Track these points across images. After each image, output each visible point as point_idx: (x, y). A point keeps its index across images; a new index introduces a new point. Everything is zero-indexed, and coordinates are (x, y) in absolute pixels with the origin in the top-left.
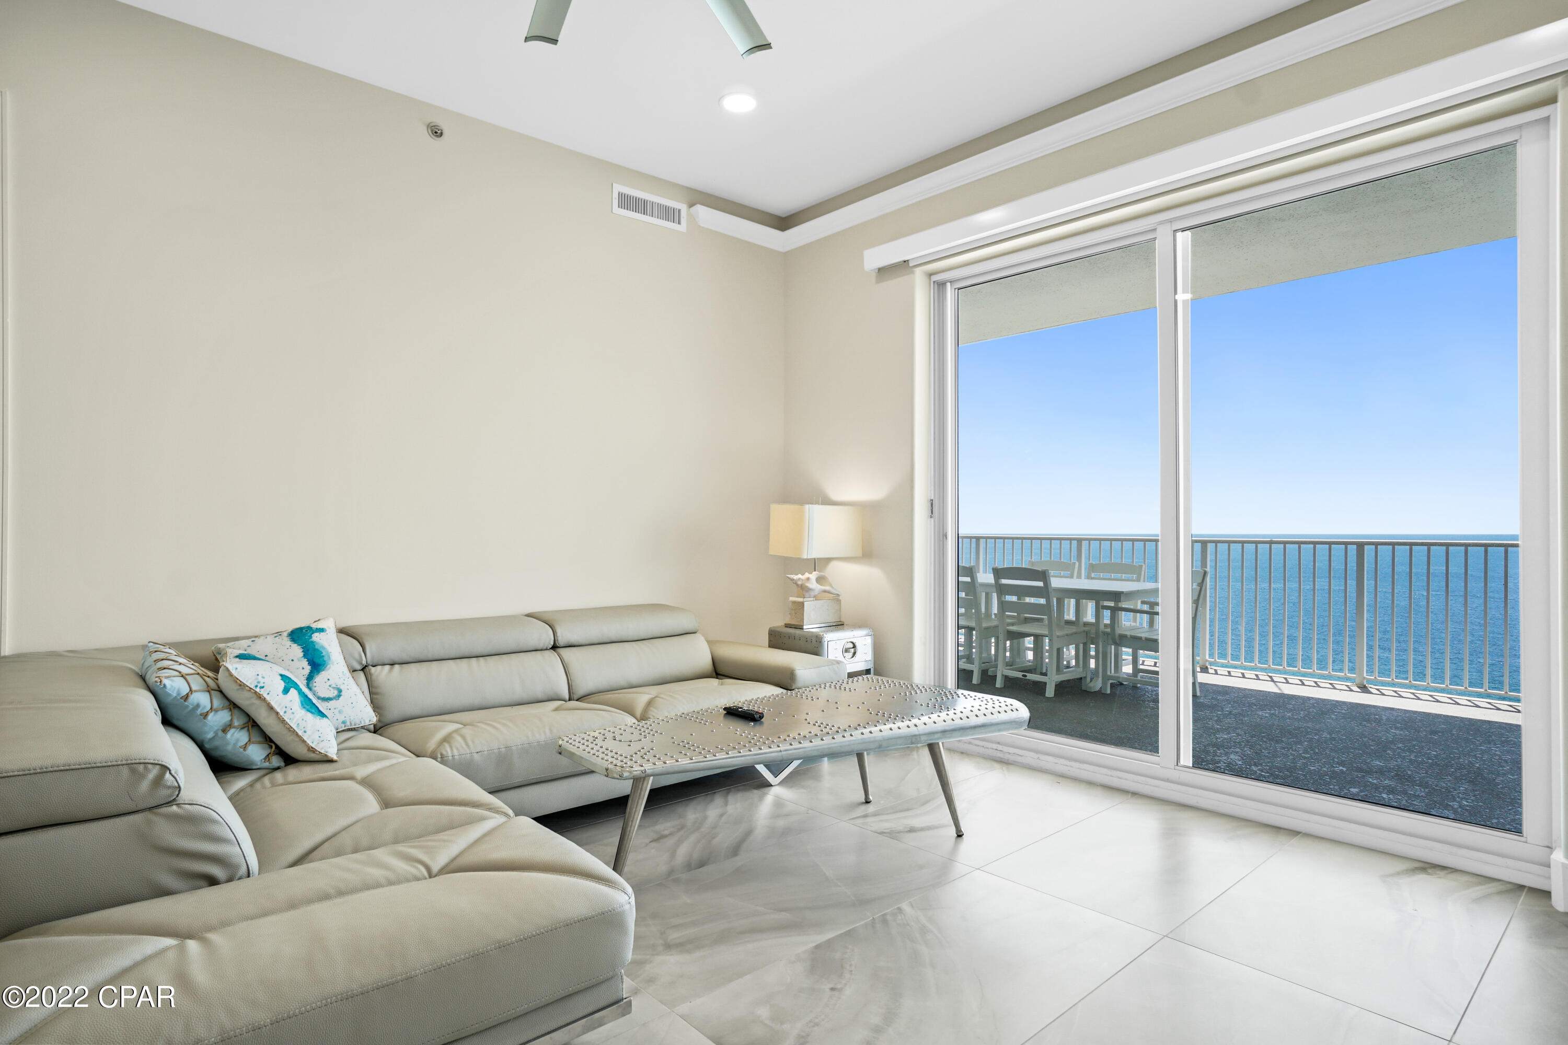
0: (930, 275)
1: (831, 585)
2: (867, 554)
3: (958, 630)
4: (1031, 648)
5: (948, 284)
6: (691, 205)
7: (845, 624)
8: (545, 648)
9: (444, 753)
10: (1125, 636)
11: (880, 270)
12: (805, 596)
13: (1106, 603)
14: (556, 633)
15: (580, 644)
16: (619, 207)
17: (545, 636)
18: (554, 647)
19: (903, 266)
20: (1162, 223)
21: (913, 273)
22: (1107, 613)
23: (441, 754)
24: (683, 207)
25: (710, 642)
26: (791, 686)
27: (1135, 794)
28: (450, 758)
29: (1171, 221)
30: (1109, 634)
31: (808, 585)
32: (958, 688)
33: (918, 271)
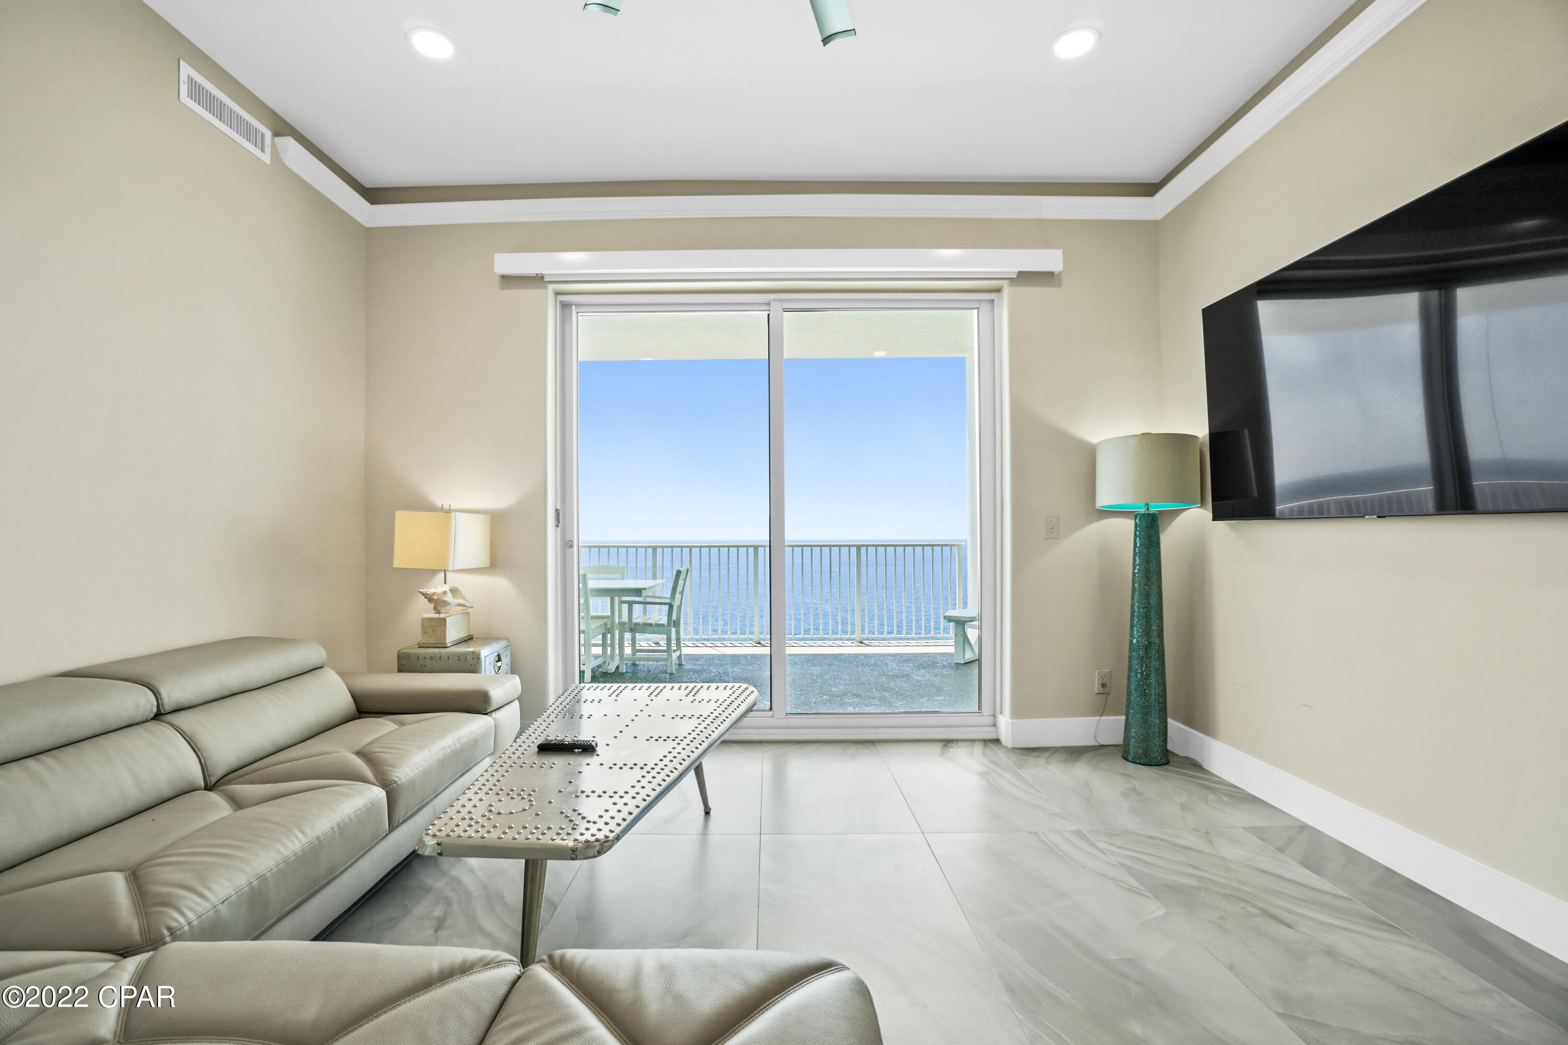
0: (557, 294)
1: (464, 598)
2: (494, 564)
3: (579, 634)
4: (600, 644)
5: (574, 307)
6: (276, 134)
7: (474, 636)
8: (144, 719)
9: (174, 924)
10: (639, 624)
11: (503, 277)
12: (441, 612)
13: (624, 599)
14: (160, 694)
15: (191, 704)
16: (188, 96)
17: (144, 702)
18: (158, 716)
19: (538, 280)
20: (775, 300)
21: (546, 288)
22: (625, 607)
23: (170, 929)
24: (268, 134)
25: (342, 675)
26: (486, 709)
27: (760, 742)
28: (186, 928)
29: (781, 300)
30: (626, 624)
31: (445, 599)
32: (580, 683)
33: (551, 287)
